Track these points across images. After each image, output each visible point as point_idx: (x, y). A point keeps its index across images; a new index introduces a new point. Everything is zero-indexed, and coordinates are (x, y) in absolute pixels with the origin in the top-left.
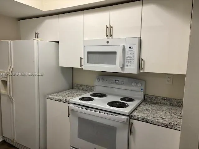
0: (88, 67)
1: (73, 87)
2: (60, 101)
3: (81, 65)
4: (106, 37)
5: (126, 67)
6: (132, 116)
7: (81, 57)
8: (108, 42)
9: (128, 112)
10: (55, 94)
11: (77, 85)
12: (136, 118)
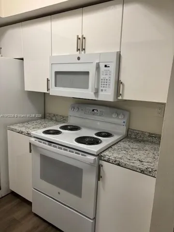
0: (56, 91)
1: (45, 116)
2: (21, 133)
3: (48, 90)
4: (77, 51)
5: (100, 93)
6: (102, 156)
7: (48, 79)
8: (79, 59)
9: (96, 151)
10: (18, 125)
11: (50, 114)
12: (105, 159)
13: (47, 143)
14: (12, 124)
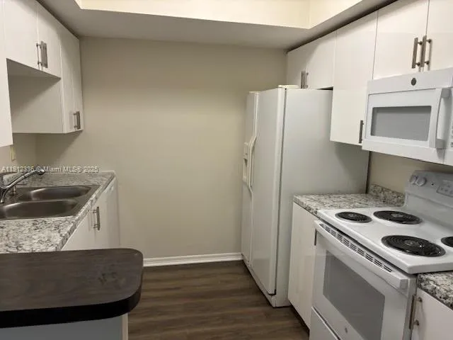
0: (374, 143)
4: (413, 67)
6: (422, 281)
7: (362, 122)
8: (414, 82)
10: (312, 197)
11: (376, 186)
12: (428, 288)
13: (337, 232)
14: (302, 195)
